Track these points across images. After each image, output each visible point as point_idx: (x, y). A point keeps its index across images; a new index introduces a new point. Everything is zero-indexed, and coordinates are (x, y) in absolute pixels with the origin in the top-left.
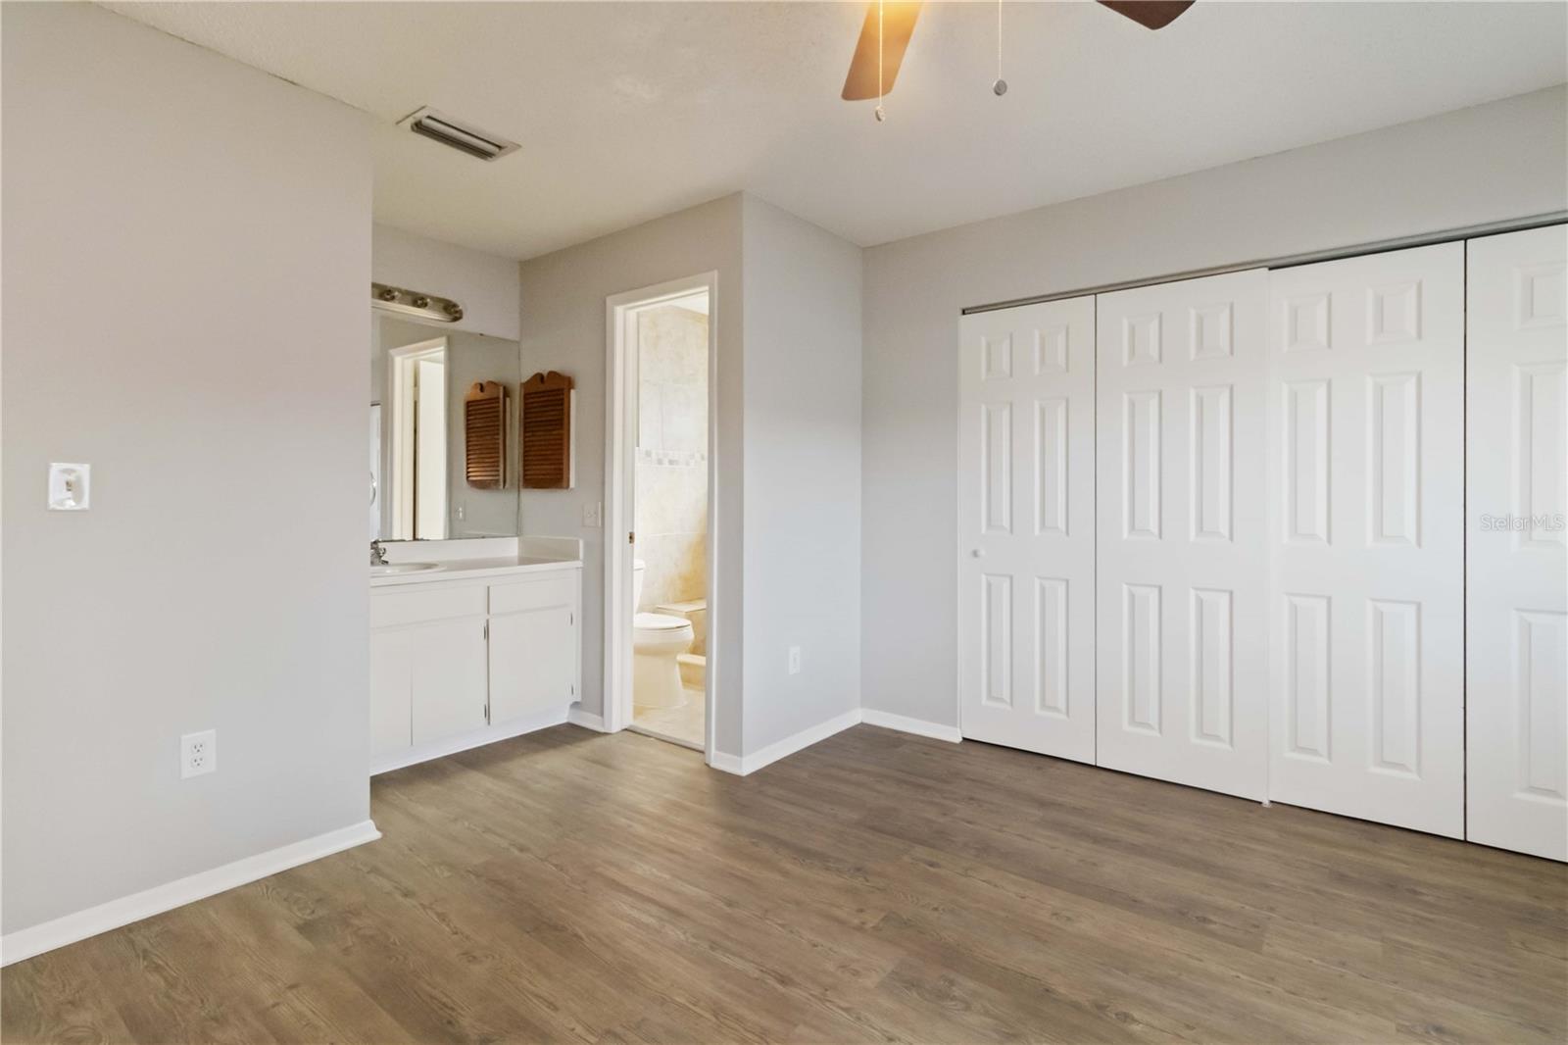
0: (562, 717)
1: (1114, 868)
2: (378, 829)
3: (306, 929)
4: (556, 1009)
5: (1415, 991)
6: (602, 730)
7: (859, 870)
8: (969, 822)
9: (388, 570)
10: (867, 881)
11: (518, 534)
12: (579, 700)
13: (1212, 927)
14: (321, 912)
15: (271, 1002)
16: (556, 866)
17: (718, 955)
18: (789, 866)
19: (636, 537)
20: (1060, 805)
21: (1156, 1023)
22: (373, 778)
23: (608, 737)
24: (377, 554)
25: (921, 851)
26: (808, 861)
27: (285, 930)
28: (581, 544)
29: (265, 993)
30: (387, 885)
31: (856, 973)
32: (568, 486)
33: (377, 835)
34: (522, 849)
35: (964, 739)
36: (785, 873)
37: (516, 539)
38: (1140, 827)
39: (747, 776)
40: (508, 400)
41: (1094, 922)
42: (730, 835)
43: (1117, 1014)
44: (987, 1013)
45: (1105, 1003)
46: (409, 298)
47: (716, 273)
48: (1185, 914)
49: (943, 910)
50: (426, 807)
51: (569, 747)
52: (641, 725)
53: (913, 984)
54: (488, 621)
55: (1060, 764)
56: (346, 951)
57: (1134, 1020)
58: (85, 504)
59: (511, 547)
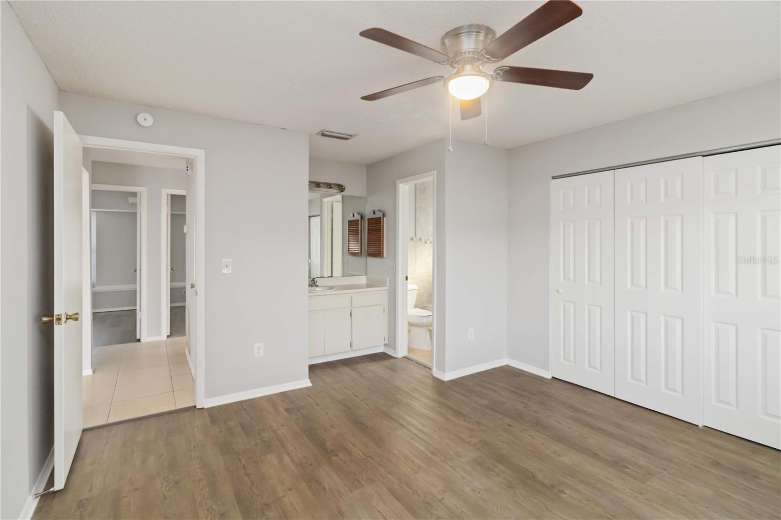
0: (381, 350)
1: (594, 440)
2: (311, 382)
3: (287, 410)
4: (355, 447)
5: (714, 512)
6: (395, 356)
7: (478, 423)
8: (536, 412)
9: (318, 289)
10: (479, 427)
11: (366, 275)
12: (387, 343)
13: (628, 470)
14: (292, 406)
15: (276, 428)
16: (365, 403)
17: (413, 442)
18: (449, 417)
19: (409, 278)
20: (584, 412)
21: (574, 496)
22: (309, 366)
23: (397, 359)
24: (313, 283)
25: (507, 420)
26: (458, 416)
27: (281, 409)
28: (388, 280)
29: (275, 426)
30: (311, 401)
31: (460, 456)
32: (383, 256)
33: (311, 385)
34: (356, 396)
35: (553, 377)
36: (447, 419)
37: (365, 277)
38: (619, 426)
39: (447, 381)
40: (362, 221)
41: (570, 458)
42: (431, 403)
43: (558, 490)
44: (504, 479)
45: (556, 486)
46: (325, 186)
47: (435, 171)
48: (618, 464)
49: (505, 442)
50: (327, 378)
51: (381, 362)
52: (411, 356)
53: (479, 464)
54: (352, 310)
55: (597, 394)
56: (298, 418)
57: (565, 493)
58: (230, 271)
59: (363, 280)
